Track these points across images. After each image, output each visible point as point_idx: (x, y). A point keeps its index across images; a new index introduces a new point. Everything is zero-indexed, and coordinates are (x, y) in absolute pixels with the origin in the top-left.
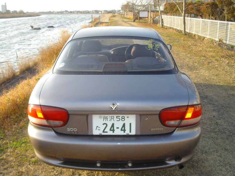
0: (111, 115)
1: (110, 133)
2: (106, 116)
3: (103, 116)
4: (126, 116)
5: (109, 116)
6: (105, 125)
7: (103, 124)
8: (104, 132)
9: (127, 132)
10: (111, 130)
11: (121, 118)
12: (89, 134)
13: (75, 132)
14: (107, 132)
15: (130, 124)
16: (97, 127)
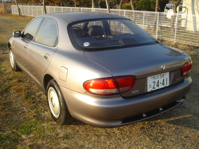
0: (157, 75)
1: (157, 88)
2: (155, 76)
3: (153, 76)
4: (164, 74)
5: (156, 76)
6: (154, 83)
7: (153, 83)
8: (153, 88)
9: (165, 85)
10: (157, 86)
11: (162, 76)
12: (145, 92)
13: (138, 93)
14: (155, 88)
15: (167, 78)
16: (150, 85)
